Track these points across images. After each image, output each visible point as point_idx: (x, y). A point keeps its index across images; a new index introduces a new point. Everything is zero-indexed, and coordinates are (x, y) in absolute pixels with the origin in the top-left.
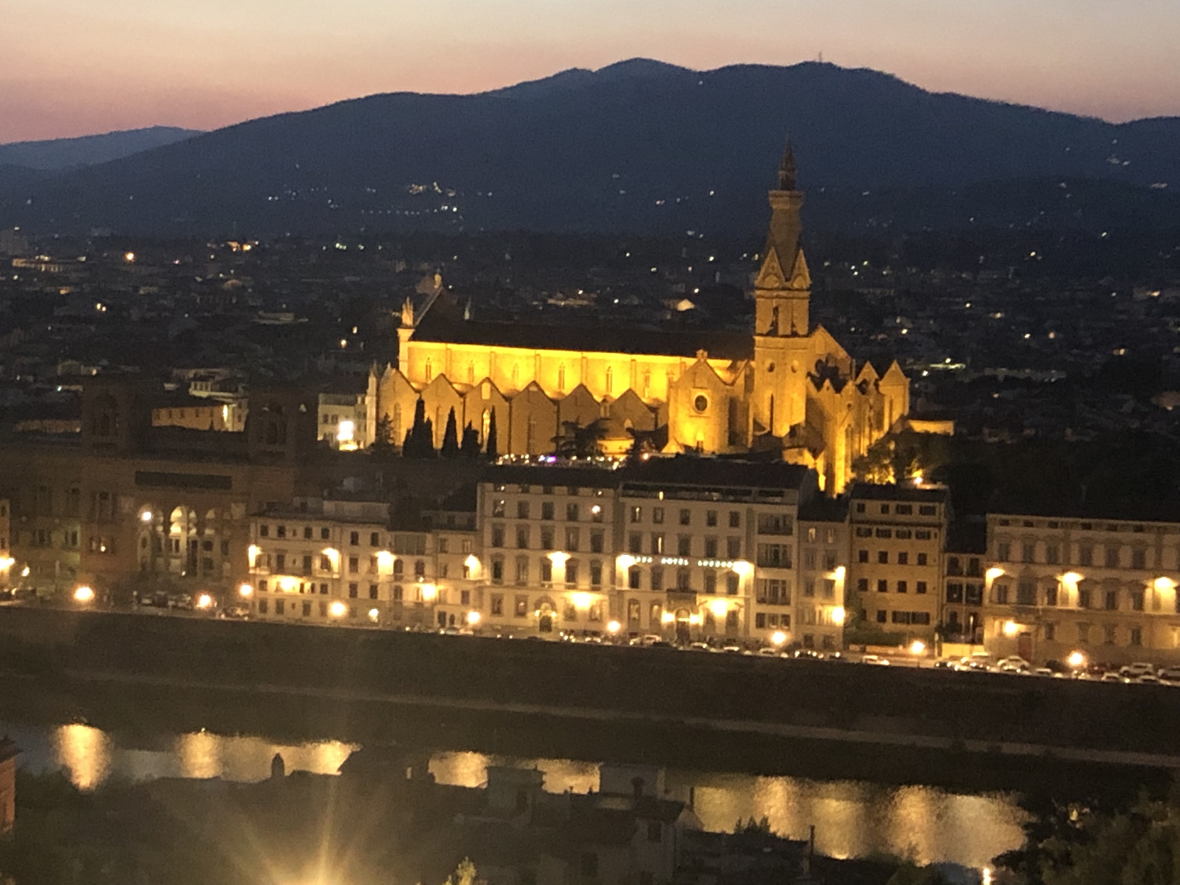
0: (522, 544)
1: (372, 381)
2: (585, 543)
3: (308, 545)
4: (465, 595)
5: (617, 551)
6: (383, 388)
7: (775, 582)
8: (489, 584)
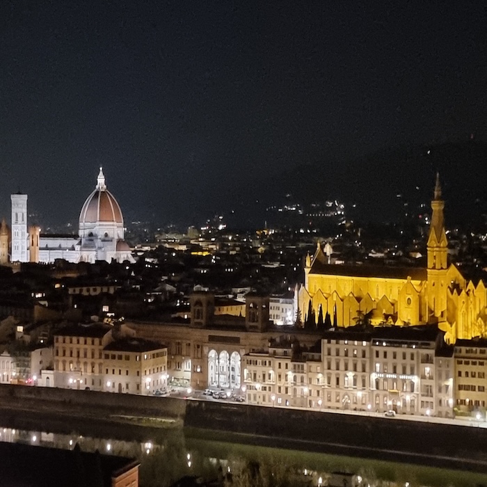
0: (338, 369)
1: (296, 292)
2: (359, 368)
3: (264, 369)
4: (318, 392)
5: (370, 373)
6: (300, 296)
7: (428, 386)
8: (326, 387)
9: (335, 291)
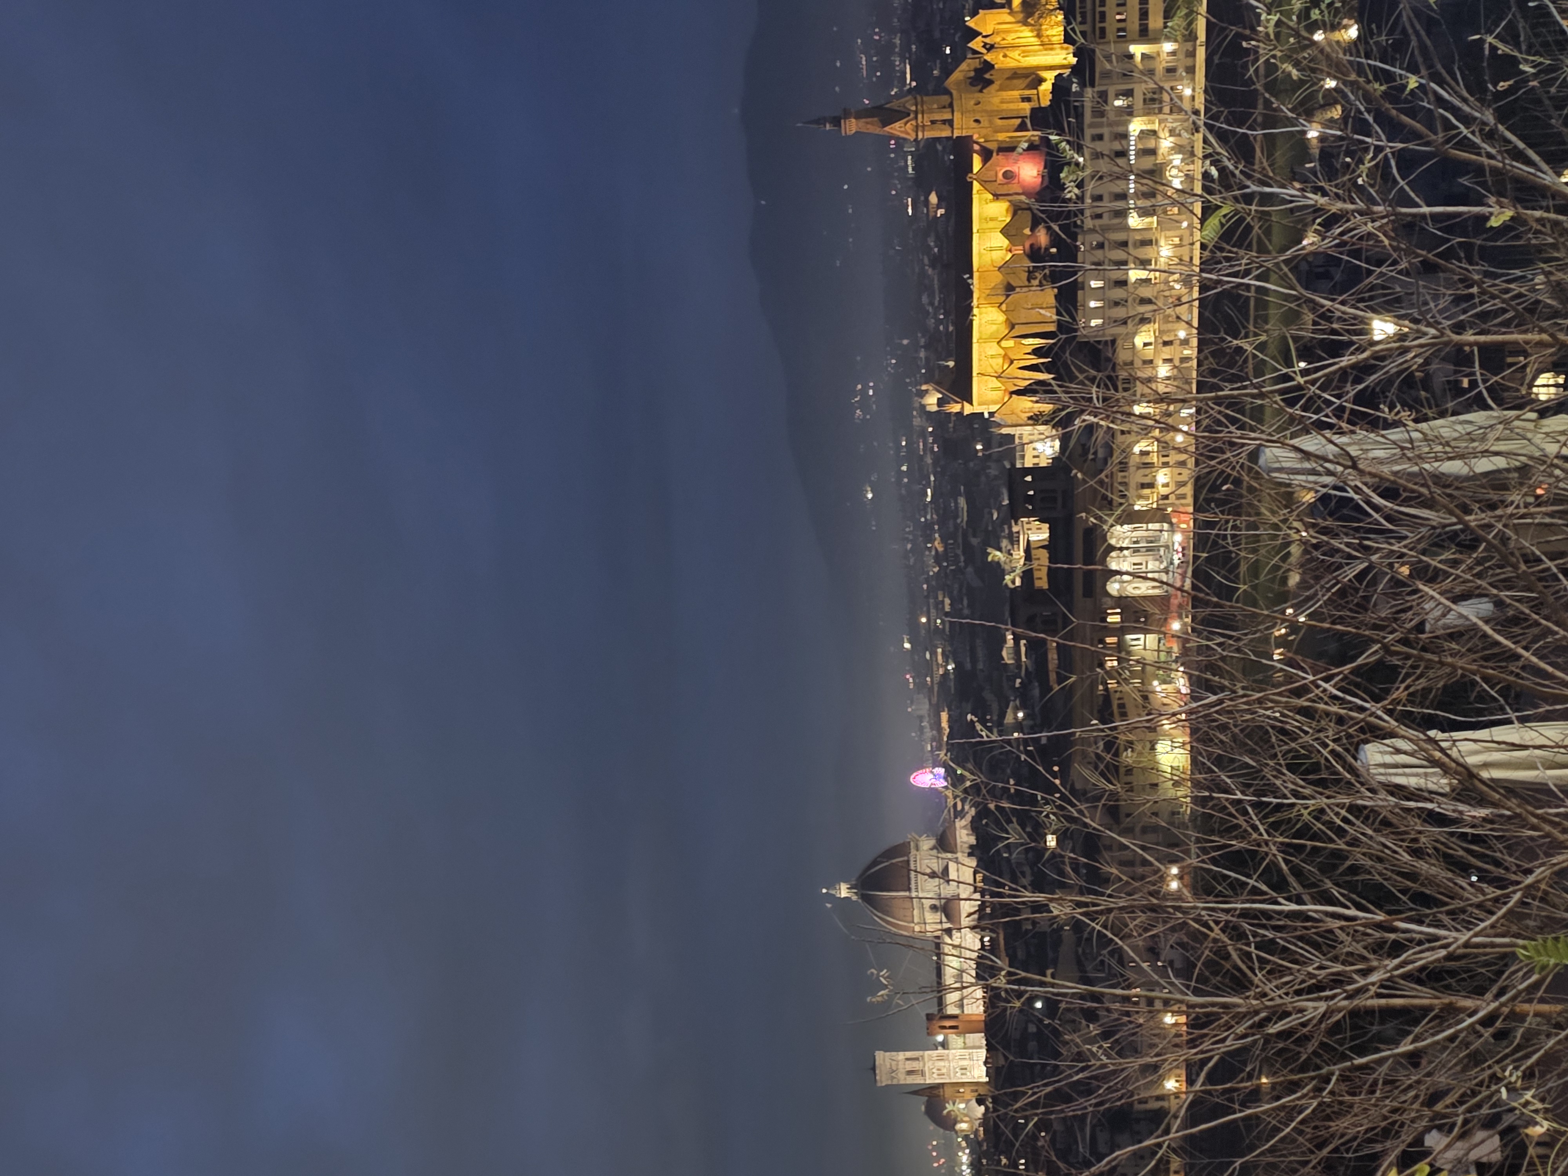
0: (1125, 302)
1: (1005, 431)
2: (1119, 255)
3: (1132, 466)
4: (1166, 343)
5: (1127, 228)
6: (1009, 422)
7: (1145, 100)
8: (1157, 325)
9: (998, 343)
